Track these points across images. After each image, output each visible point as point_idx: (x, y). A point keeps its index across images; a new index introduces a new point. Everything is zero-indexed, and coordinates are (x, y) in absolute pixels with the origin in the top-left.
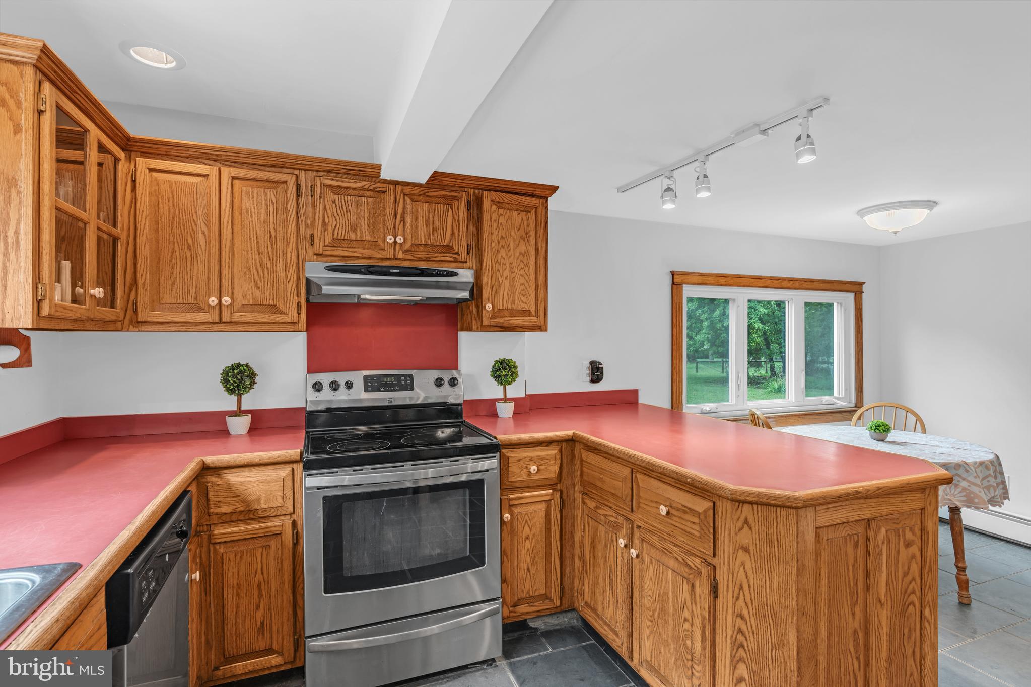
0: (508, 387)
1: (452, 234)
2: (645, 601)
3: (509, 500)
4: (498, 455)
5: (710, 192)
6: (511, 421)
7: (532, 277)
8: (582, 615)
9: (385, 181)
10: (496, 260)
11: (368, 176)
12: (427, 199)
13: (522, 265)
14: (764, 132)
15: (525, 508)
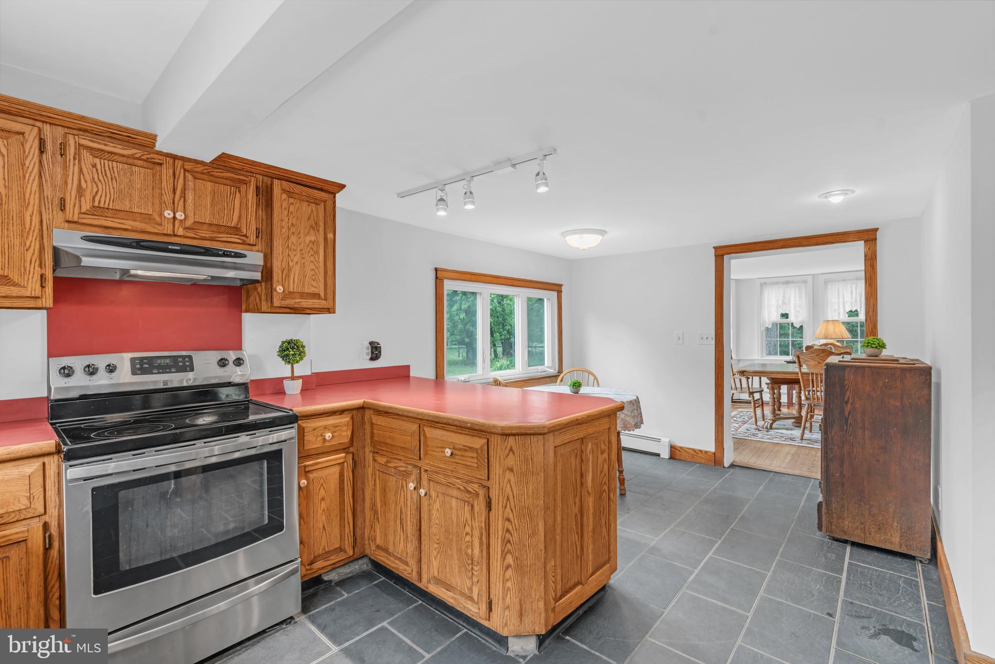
0: (295, 366)
1: (240, 217)
2: (433, 529)
3: (305, 466)
4: (296, 425)
5: (474, 205)
6: (299, 397)
7: (322, 264)
8: (372, 558)
9: (160, 153)
10: (287, 245)
11: (139, 145)
12: (212, 178)
13: (312, 252)
14: (514, 166)
15: (319, 472)
